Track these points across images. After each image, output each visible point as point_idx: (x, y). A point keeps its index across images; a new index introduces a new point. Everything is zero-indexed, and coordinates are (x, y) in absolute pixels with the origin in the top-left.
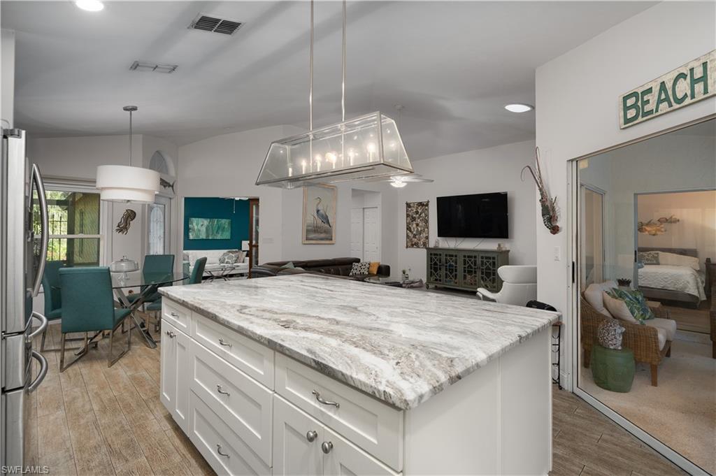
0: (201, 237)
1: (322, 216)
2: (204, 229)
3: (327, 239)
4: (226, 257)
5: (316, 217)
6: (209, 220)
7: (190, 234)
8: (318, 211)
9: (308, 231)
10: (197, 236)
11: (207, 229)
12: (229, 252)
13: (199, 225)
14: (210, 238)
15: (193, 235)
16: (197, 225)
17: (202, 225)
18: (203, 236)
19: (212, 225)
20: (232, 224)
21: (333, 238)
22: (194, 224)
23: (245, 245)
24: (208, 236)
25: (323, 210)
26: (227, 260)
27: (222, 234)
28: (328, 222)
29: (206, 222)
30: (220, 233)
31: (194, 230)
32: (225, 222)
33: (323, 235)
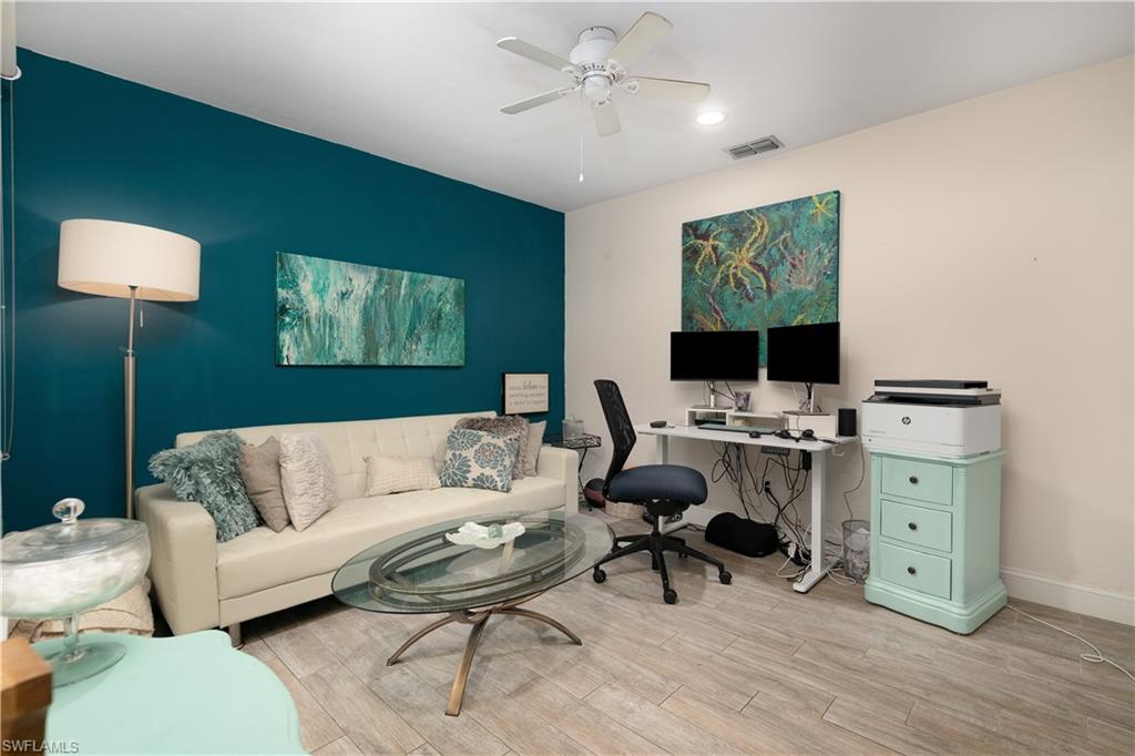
0: (340, 357)
2: (351, 316)
4: (469, 453)
6: (374, 272)
7: (286, 338)
10: (320, 348)
11: (365, 312)
12: (471, 425)
13: (332, 294)
14: (383, 361)
15: (297, 342)
16: (321, 291)
17: (343, 295)
18: (349, 349)
19: (390, 300)
20: (466, 299)
22: (306, 287)
23: (527, 391)
24: (371, 347)
26: (476, 471)
27: (433, 340)
29: (360, 281)
30: (424, 337)
31: (302, 318)
32: (441, 288)
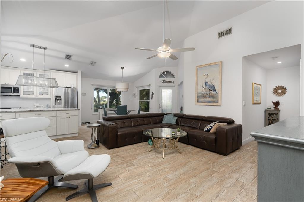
1: (210, 86)
3: (214, 102)
5: (205, 87)
8: (206, 83)
9: (199, 97)
21: (219, 101)
25: (210, 81)
28: (215, 90)
33: (210, 99)
